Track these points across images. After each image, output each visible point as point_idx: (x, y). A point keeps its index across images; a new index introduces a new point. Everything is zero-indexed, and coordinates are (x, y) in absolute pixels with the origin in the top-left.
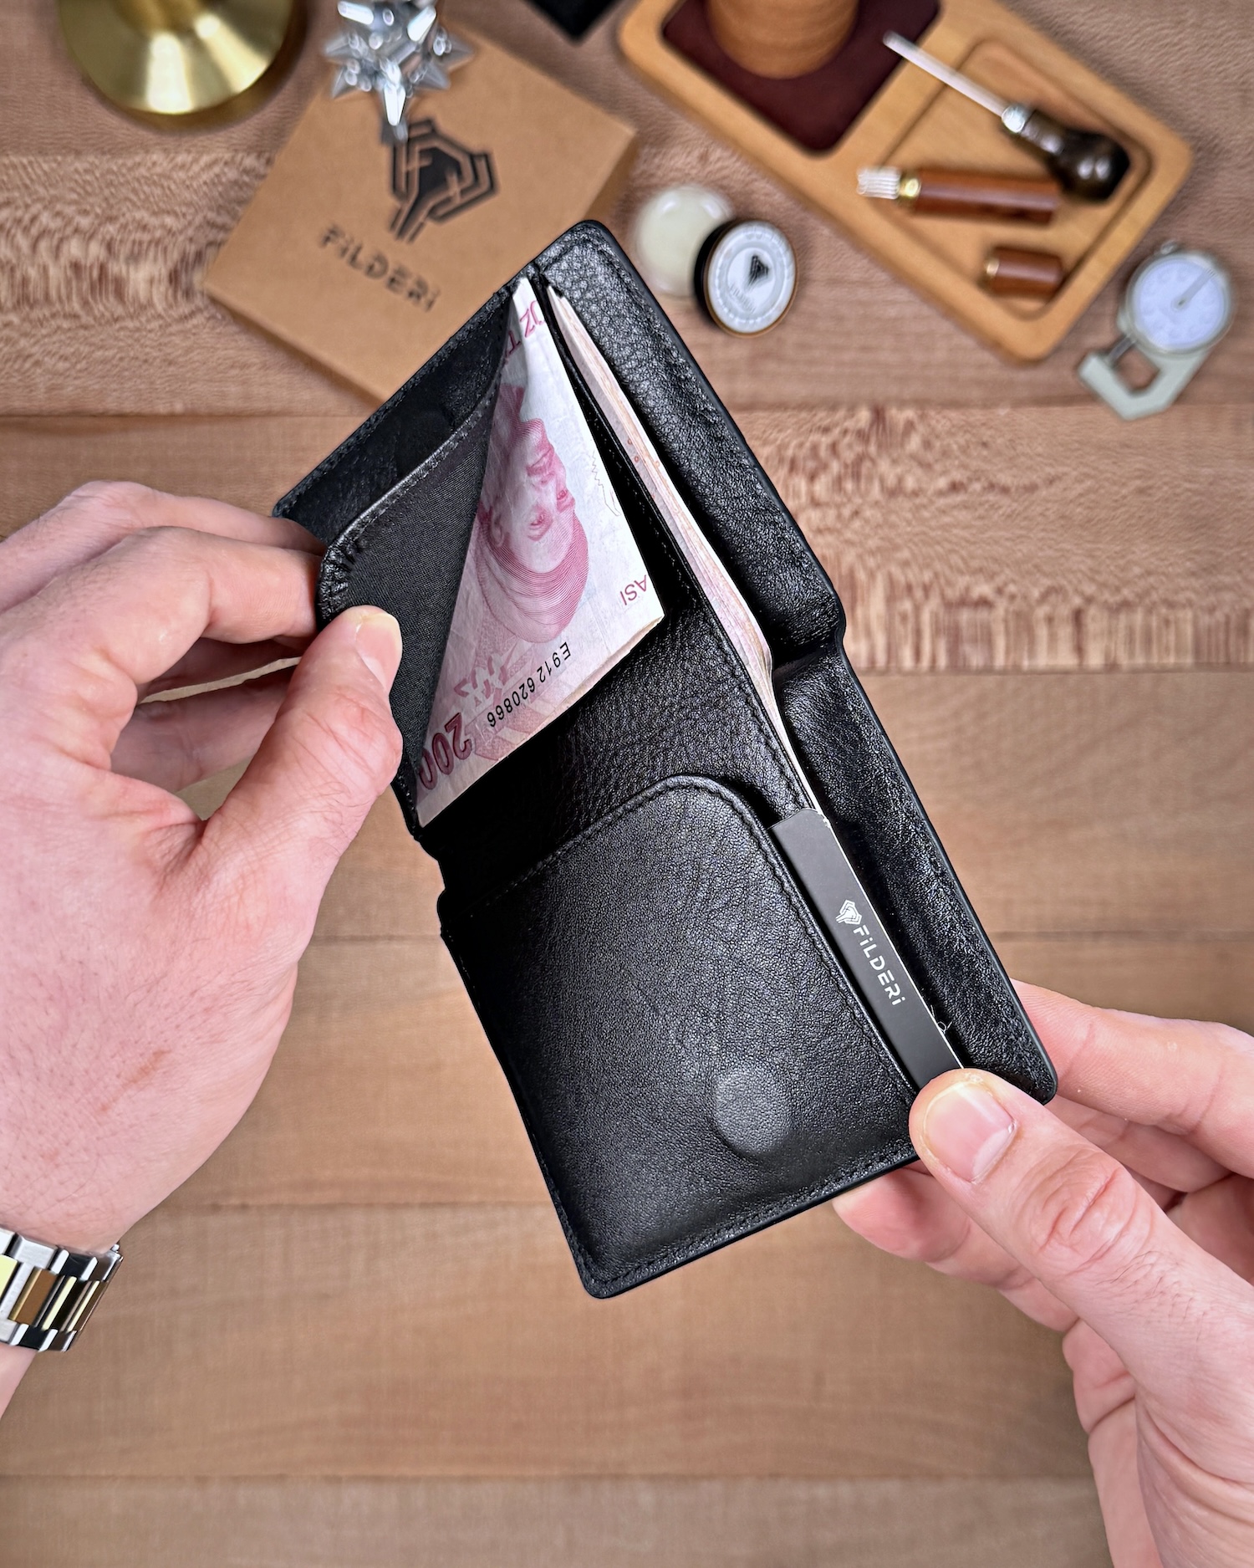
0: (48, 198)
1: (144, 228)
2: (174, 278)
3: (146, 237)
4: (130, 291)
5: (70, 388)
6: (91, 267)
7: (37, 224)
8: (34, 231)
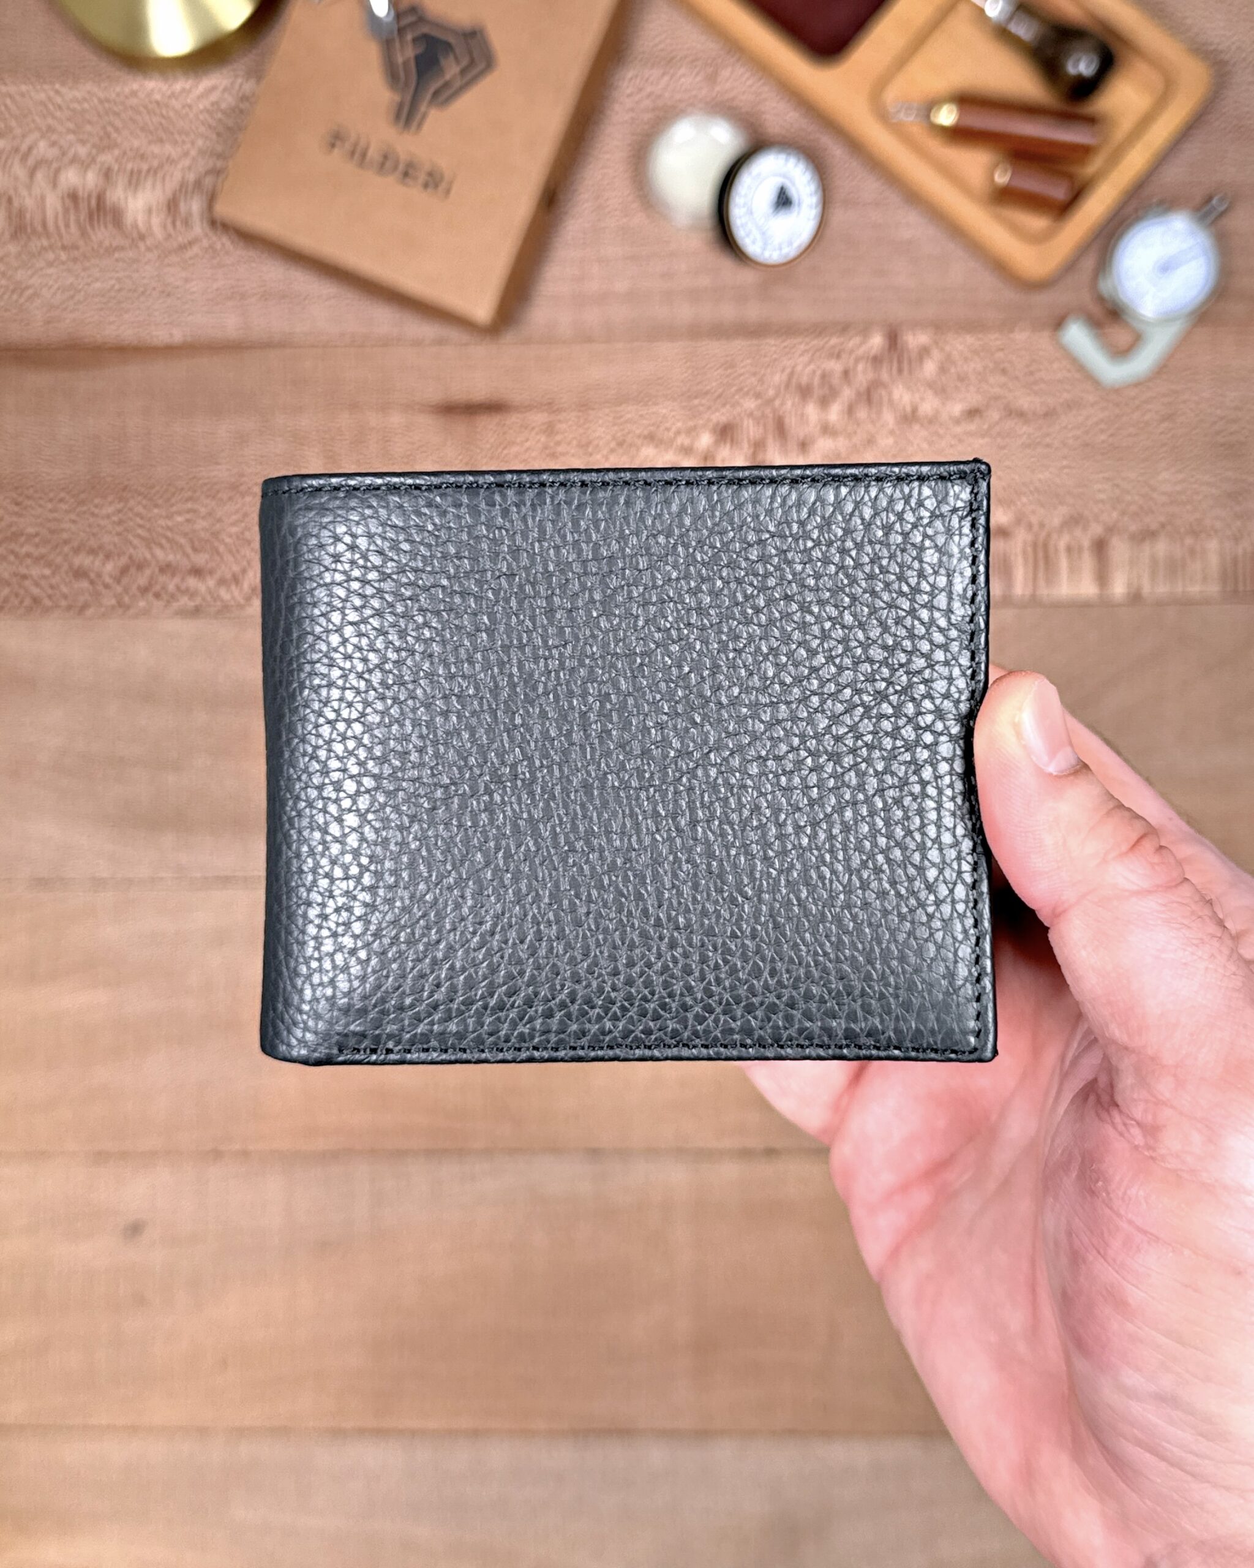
0: (44, 129)
1: (143, 157)
2: (172, 206)
3: (145, 167)
4: (129, 219)
5: (68, 321)
6: (89, 196)
7: (35, 152)
8: (31, 161)
